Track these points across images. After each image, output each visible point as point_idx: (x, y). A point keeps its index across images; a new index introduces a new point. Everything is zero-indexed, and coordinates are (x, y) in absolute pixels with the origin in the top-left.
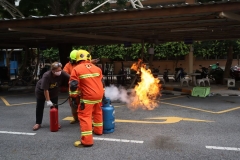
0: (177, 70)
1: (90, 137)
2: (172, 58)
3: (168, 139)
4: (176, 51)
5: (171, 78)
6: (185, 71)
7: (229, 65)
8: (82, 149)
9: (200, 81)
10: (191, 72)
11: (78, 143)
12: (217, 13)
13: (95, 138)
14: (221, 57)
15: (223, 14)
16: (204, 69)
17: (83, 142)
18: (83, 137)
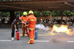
0: (47, 19)
2: (44, 16)
3: (55, 40)
4: (46, 14)
5: (45, 22)
6: (49, 20)
7: (62, 18)
9: (54, 23)
10: (51, 20)
16: (54, 19)
17: (31, 42)
18: (31, 41)
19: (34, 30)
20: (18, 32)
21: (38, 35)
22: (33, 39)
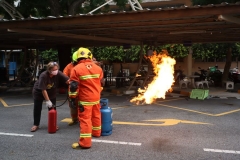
1: (89, 139)
6: (184, 73)
7: (227, 67)
8: (79, 151)
9: (199, 83)
10: (190, 74)
11: (76, 145)
12: (216, 16)
13: (93, 140)
14: (220, 60)
15: (221, 17)
16: (203, 71)
17: (82, 144)
18: (82, 139)
19: (95, 106)
20: (53, 111)
21: (114, 122)
22: (89, 135)
